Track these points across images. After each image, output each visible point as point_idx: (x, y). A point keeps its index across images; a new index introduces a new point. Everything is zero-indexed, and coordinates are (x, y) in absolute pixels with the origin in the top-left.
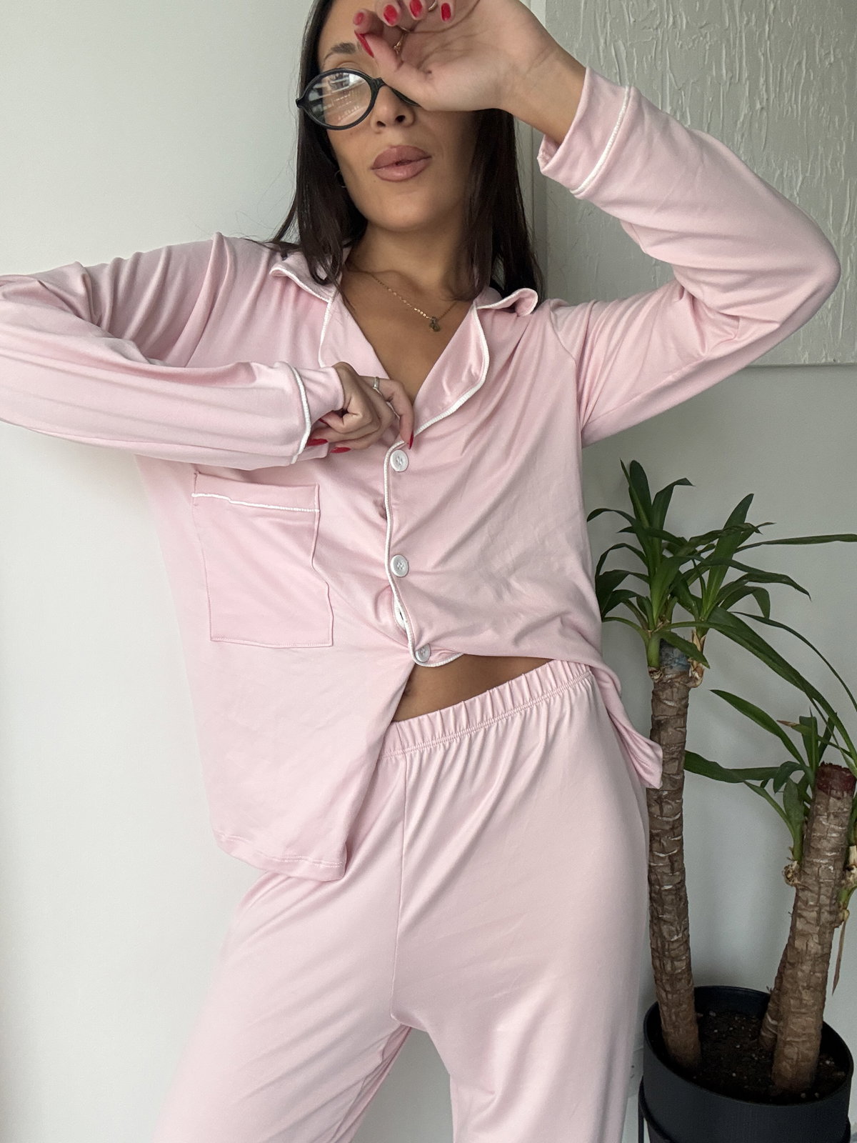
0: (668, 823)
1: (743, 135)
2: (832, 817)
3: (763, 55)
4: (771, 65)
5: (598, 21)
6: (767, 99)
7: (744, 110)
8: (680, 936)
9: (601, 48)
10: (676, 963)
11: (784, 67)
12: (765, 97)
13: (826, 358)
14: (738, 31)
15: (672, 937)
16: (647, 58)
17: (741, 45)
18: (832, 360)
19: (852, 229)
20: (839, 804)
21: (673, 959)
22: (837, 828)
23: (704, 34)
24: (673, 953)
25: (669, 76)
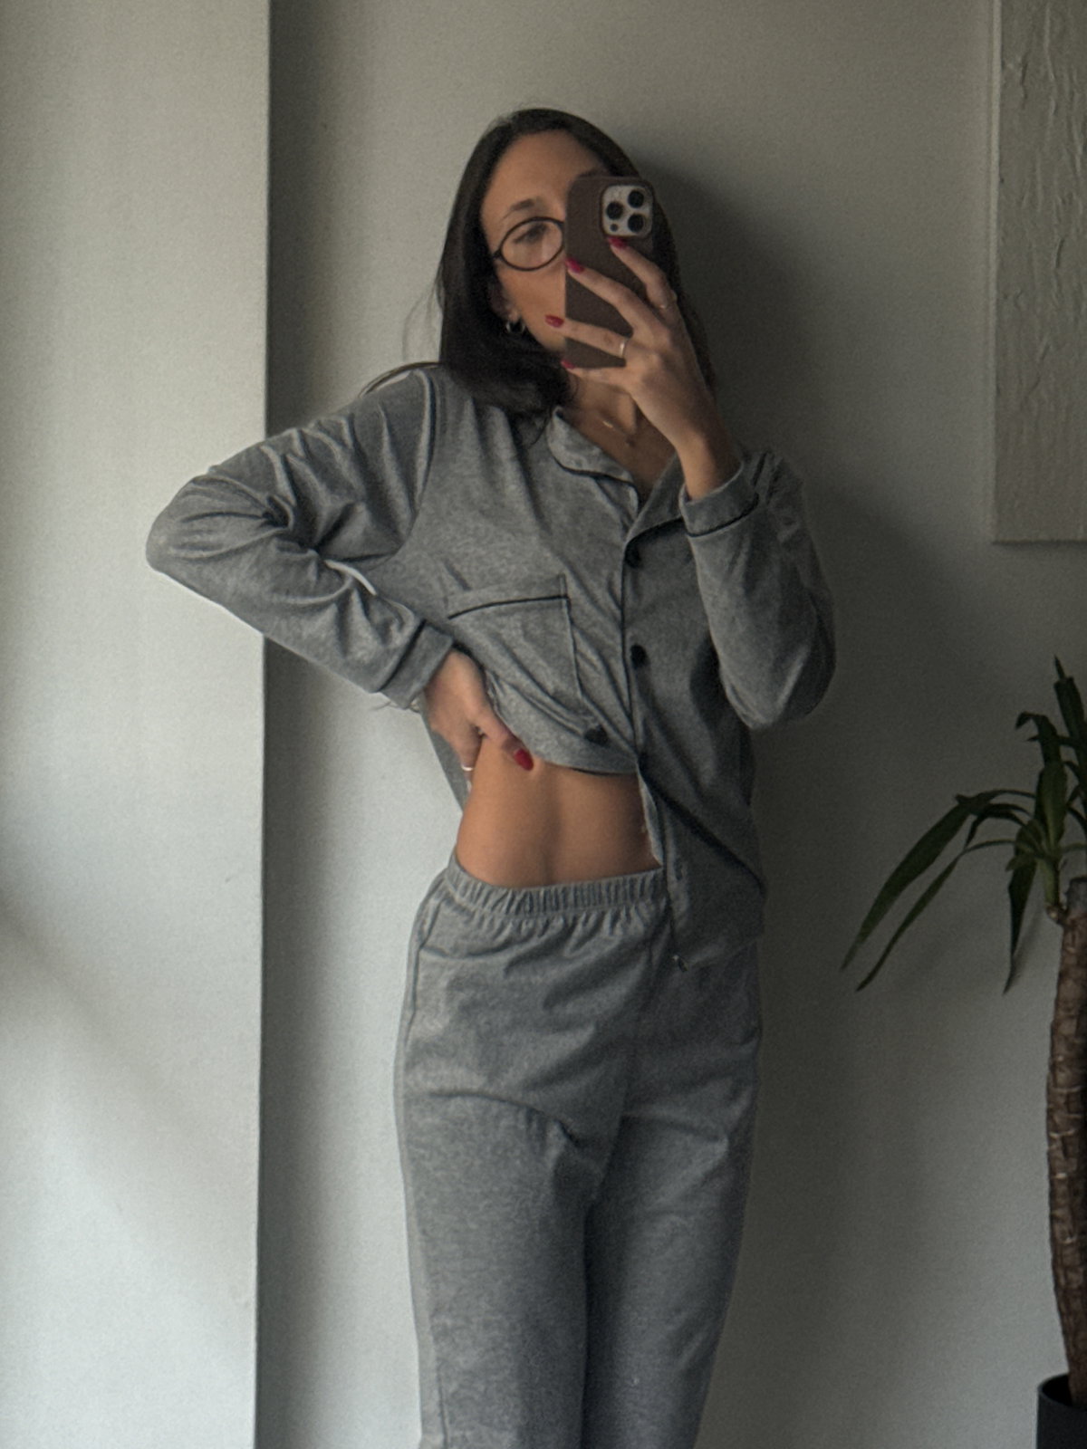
0: (1061, 1095)
8: (1074, 1239)
10: (1071, 1275)
15: (1064, 1239)
21: (1066, 1268)
24: (1068, 1261)
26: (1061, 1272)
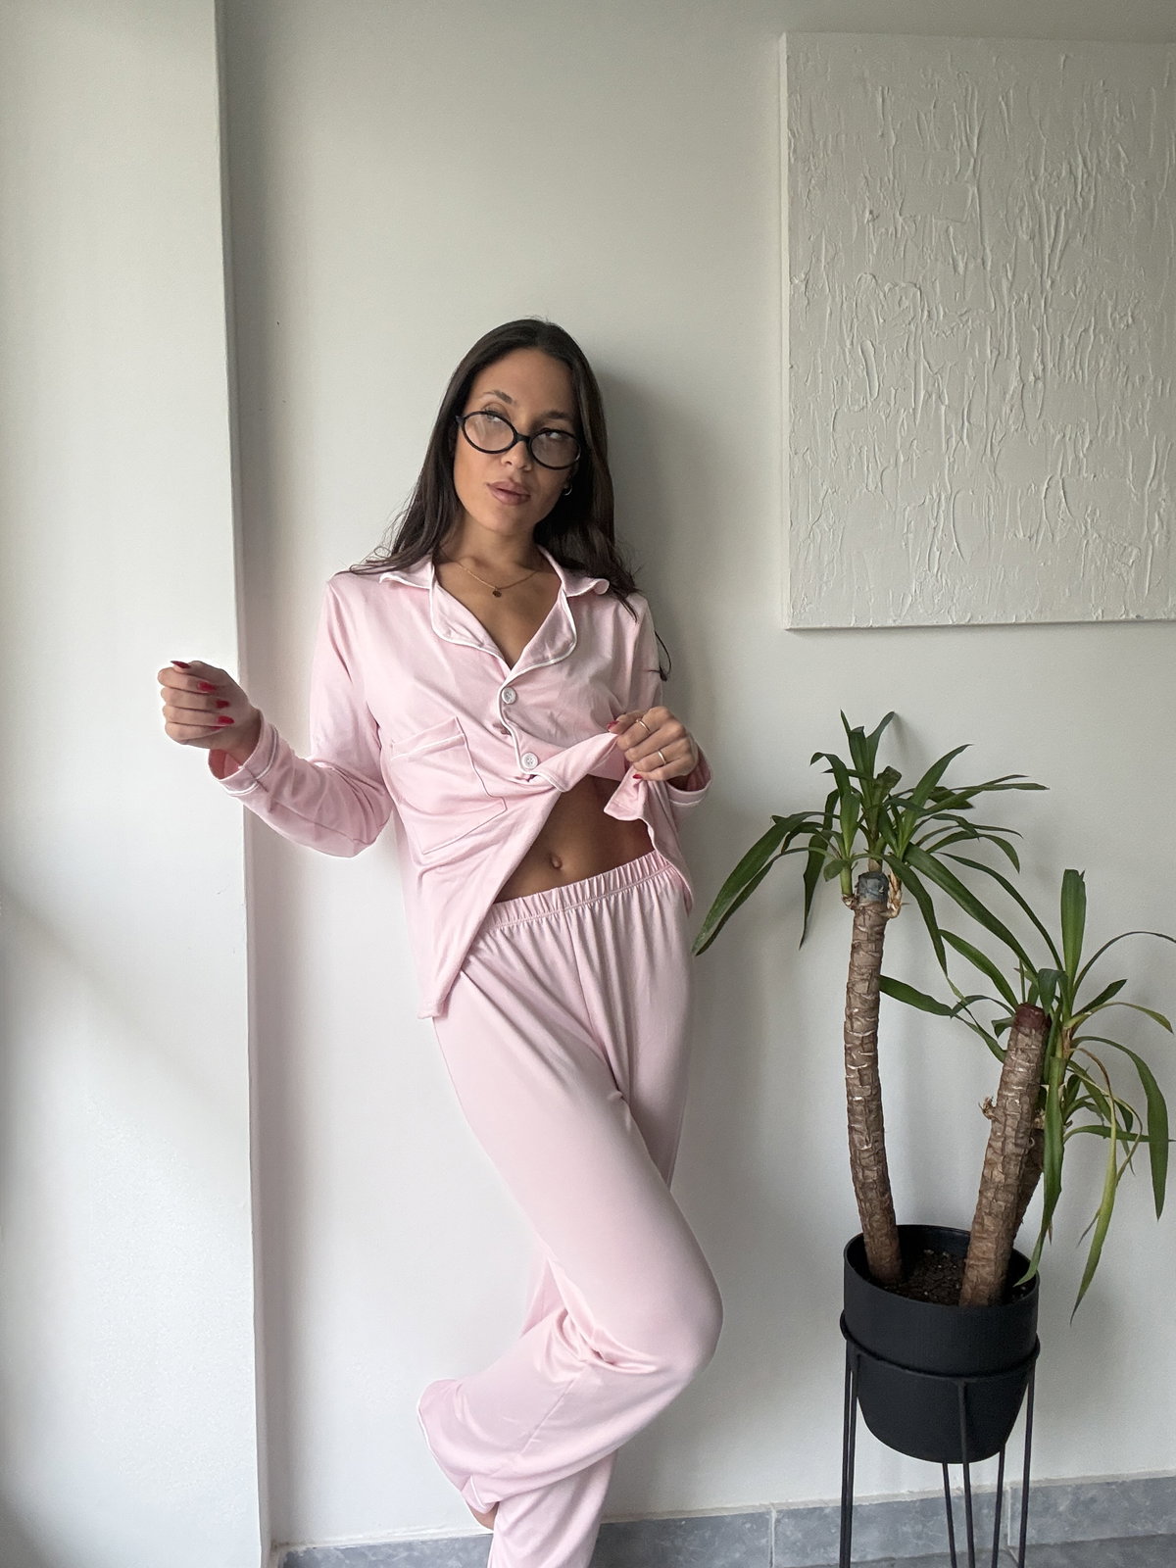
0: (857, 1038)
1: (1012, 406)
2: (1020, 1052)
3: (1038, 330)
4: (1048, 337)
5: (844, 327)
6: (1044, 370)
7: (1014, 384)
8: (870, 1146)
9: (847, 350)
10: (866, 1172)
11: (1065, 337)
12: (1040, 368)
13: (1128, 615)
14: (1008, 310)
15: (862, 1146)
16: (898, 351)
17: (1010, 323)
18: (1134, 617)
19: (1160, 484)
20: (1027, 1040)
21: (864, 1168)
22: (1024, 1063)
23: (964, 320)
24: (864, 1162)
25: (923, 363)
26: (859, 1170)
